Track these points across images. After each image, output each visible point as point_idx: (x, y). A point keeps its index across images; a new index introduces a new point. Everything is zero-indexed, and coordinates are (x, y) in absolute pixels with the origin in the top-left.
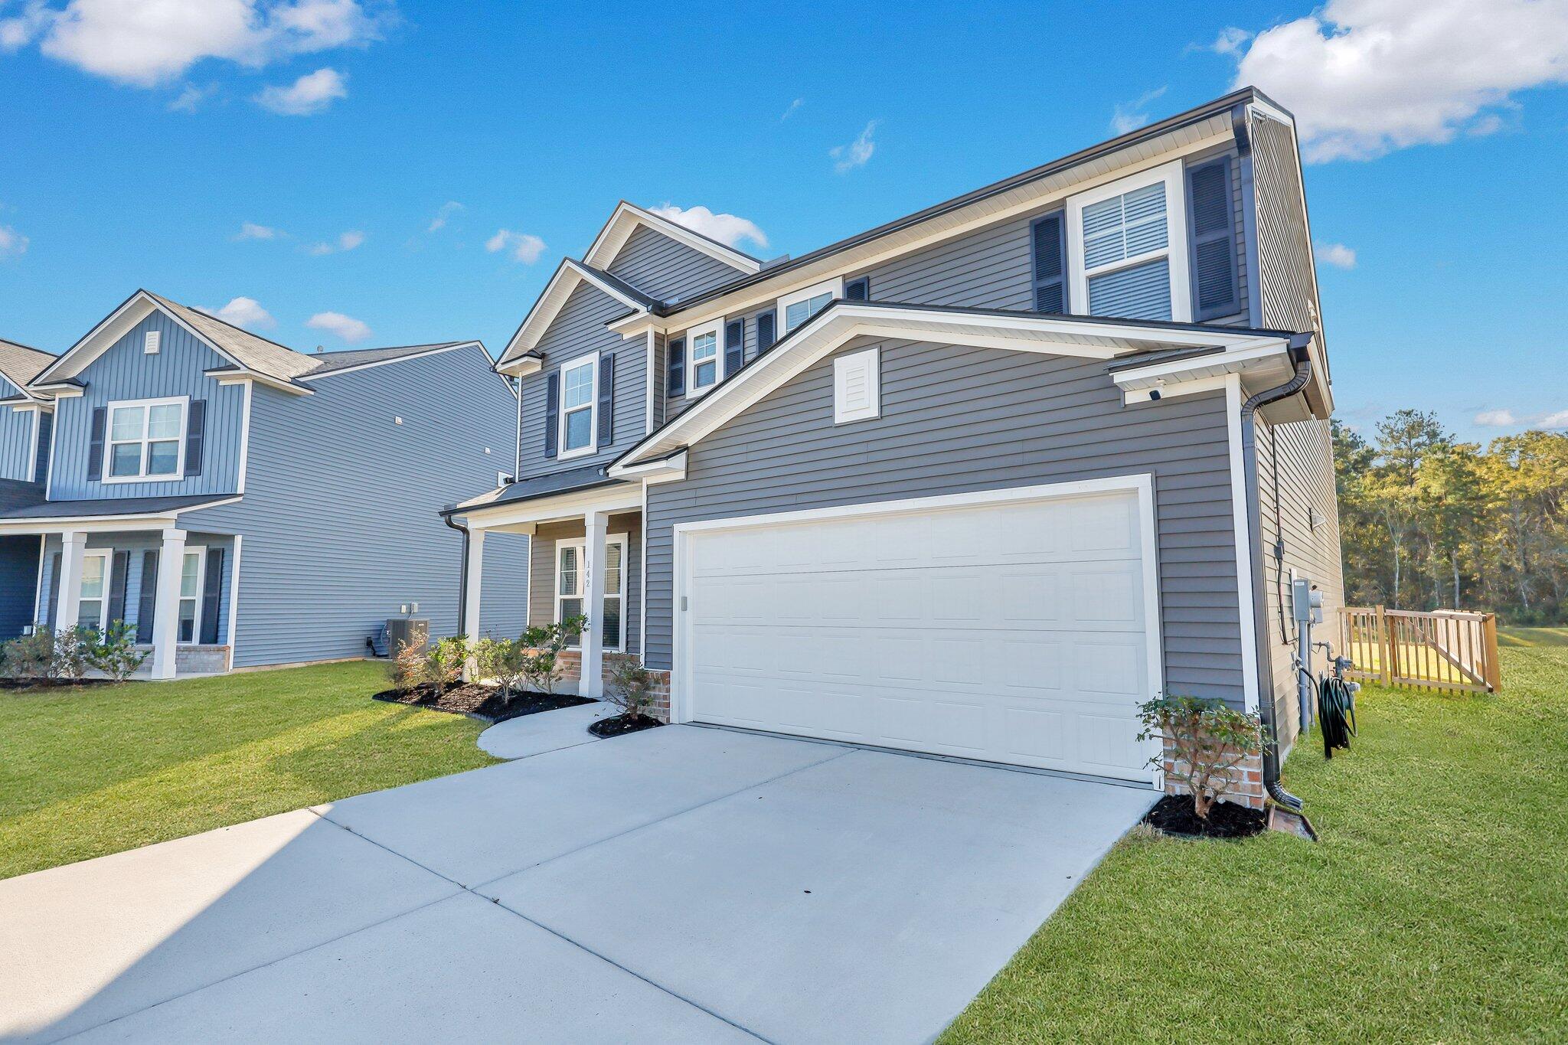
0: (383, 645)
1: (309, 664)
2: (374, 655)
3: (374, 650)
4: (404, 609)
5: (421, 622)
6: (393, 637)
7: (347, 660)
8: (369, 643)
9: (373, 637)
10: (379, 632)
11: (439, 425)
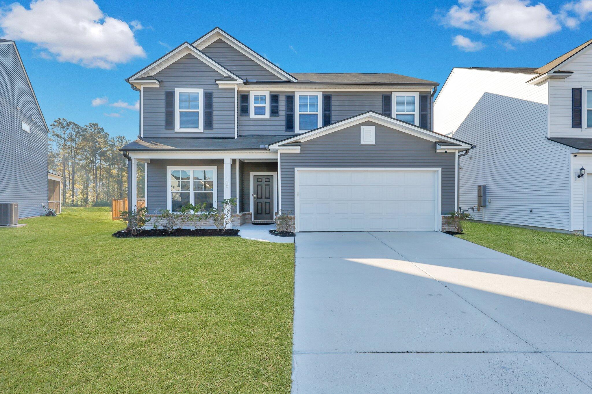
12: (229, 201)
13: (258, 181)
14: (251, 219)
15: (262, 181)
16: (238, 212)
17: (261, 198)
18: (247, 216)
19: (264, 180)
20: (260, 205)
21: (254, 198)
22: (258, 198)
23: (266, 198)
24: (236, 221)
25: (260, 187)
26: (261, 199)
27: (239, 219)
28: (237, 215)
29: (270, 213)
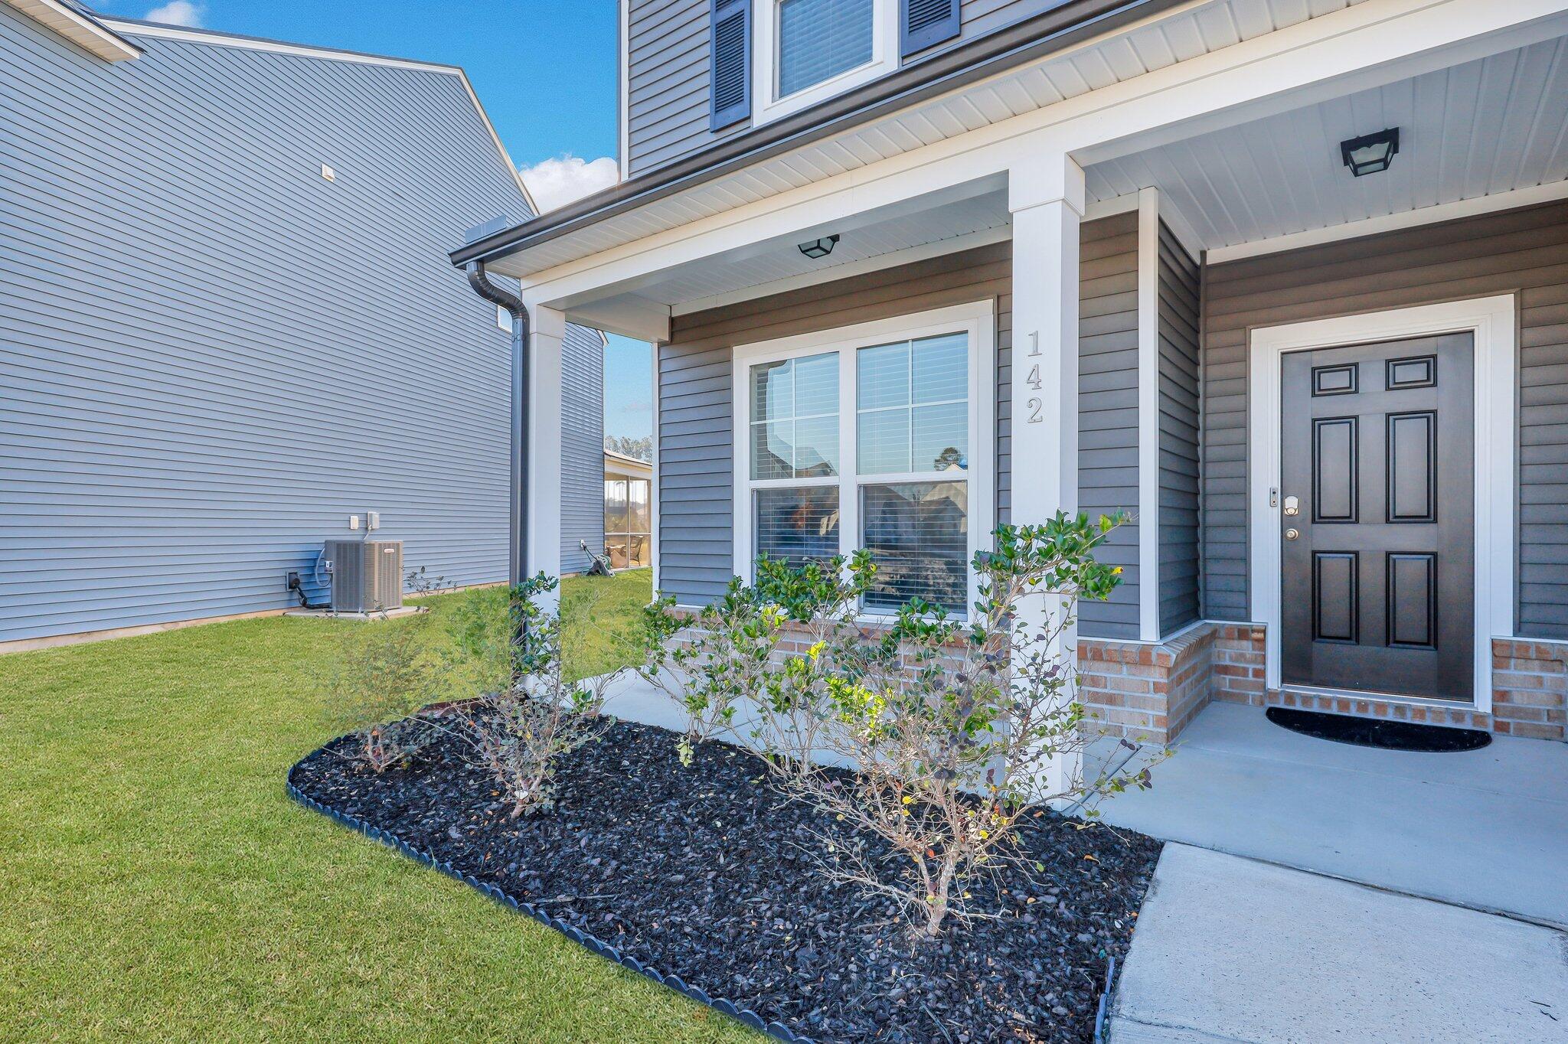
0: (320, 585)
1: (170, 627)
2: (304, 604)
3: (302, 596)
4: (355, 522)
5: (389, 546)
6: (338, 571)
7: (251, 616)
8: (293, 585)
9: (301, 573)
10: (312, 563)
11: (402, 201)
12: (1037, 544)
13: (1316, 391)
14: (1260, 673)
15: (1353, 389)
16: (1149, 630)
17: (1352, 517)
18: (1228, 652)
19: (1372, 379)
20: (1335, 571)
21: (1286, 522)
22: (1317, 518)
23: (1391, 517)
24: (1137, 702)
25: (1335, 438)
26: (1349, 528)
27: (1157, 687)
28: (1144, 658)
29: (1432, 639)
